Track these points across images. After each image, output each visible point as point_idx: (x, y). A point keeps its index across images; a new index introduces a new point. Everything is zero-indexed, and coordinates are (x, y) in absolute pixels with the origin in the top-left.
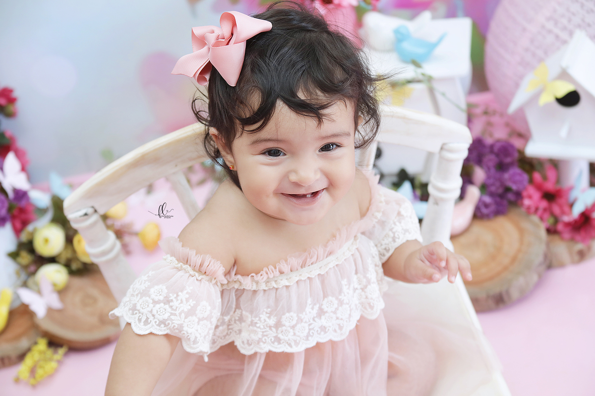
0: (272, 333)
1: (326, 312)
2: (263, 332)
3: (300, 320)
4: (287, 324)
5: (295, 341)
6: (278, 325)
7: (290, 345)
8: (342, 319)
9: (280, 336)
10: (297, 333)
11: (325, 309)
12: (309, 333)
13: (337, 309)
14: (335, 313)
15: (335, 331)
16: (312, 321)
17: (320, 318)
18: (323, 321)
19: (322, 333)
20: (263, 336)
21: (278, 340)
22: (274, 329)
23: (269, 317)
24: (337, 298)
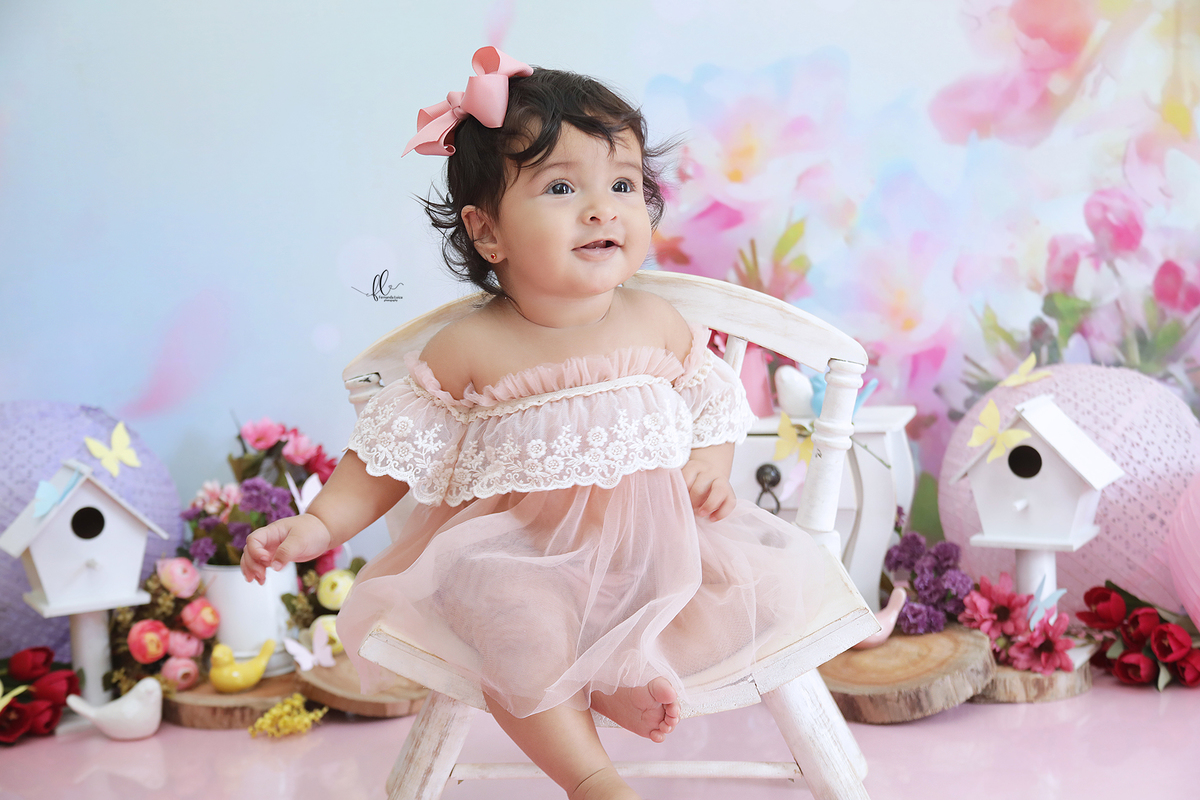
0: (517, 468)
1: (592, 447)
2: (506, 466)
3: (550, 452)
4: (533, 455)
5: (545, 479)
6: (523, 456)
7: (538, 484)
8: (612, 460)
9: (527, 472)
10: (548, 469)
11: (591, 443)
12: (564, 470)
13: (607, 445)
14: (604, 449)
15: (603, 474)
16: (570, 456)
17: (583, 455)
18: (587, 459)
19: (584, 474)
20: (507, 471)
21: (524, 478)
22: (519, 463)
23: (514, 447)
24: (607, 430)
